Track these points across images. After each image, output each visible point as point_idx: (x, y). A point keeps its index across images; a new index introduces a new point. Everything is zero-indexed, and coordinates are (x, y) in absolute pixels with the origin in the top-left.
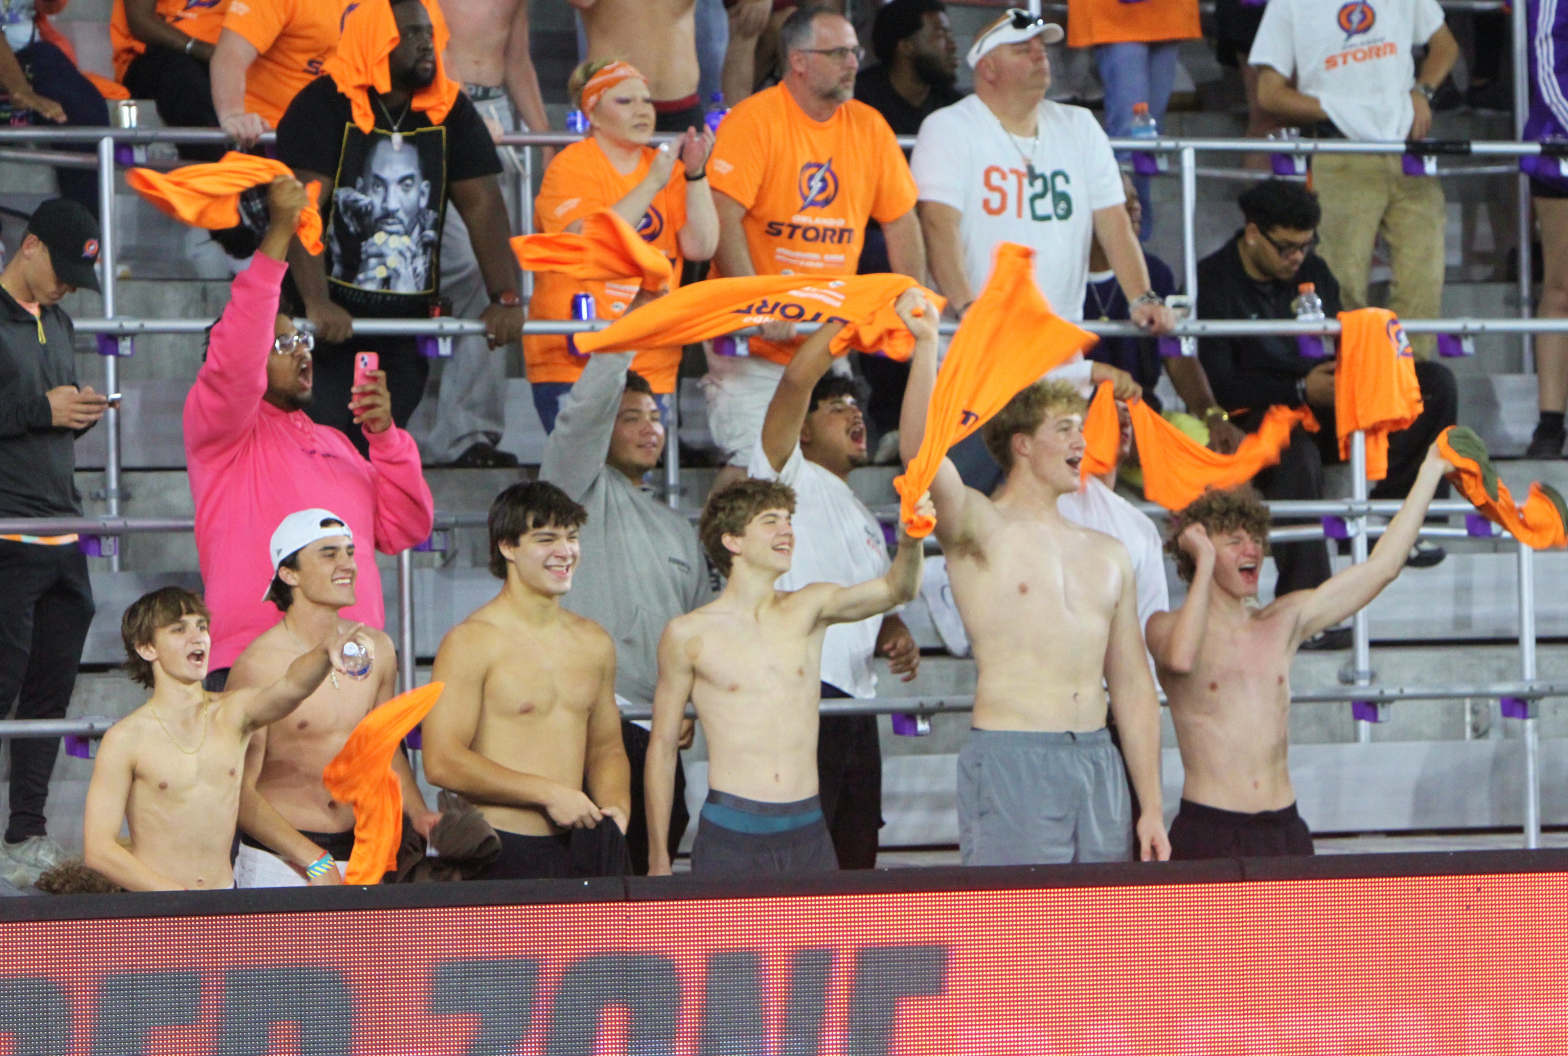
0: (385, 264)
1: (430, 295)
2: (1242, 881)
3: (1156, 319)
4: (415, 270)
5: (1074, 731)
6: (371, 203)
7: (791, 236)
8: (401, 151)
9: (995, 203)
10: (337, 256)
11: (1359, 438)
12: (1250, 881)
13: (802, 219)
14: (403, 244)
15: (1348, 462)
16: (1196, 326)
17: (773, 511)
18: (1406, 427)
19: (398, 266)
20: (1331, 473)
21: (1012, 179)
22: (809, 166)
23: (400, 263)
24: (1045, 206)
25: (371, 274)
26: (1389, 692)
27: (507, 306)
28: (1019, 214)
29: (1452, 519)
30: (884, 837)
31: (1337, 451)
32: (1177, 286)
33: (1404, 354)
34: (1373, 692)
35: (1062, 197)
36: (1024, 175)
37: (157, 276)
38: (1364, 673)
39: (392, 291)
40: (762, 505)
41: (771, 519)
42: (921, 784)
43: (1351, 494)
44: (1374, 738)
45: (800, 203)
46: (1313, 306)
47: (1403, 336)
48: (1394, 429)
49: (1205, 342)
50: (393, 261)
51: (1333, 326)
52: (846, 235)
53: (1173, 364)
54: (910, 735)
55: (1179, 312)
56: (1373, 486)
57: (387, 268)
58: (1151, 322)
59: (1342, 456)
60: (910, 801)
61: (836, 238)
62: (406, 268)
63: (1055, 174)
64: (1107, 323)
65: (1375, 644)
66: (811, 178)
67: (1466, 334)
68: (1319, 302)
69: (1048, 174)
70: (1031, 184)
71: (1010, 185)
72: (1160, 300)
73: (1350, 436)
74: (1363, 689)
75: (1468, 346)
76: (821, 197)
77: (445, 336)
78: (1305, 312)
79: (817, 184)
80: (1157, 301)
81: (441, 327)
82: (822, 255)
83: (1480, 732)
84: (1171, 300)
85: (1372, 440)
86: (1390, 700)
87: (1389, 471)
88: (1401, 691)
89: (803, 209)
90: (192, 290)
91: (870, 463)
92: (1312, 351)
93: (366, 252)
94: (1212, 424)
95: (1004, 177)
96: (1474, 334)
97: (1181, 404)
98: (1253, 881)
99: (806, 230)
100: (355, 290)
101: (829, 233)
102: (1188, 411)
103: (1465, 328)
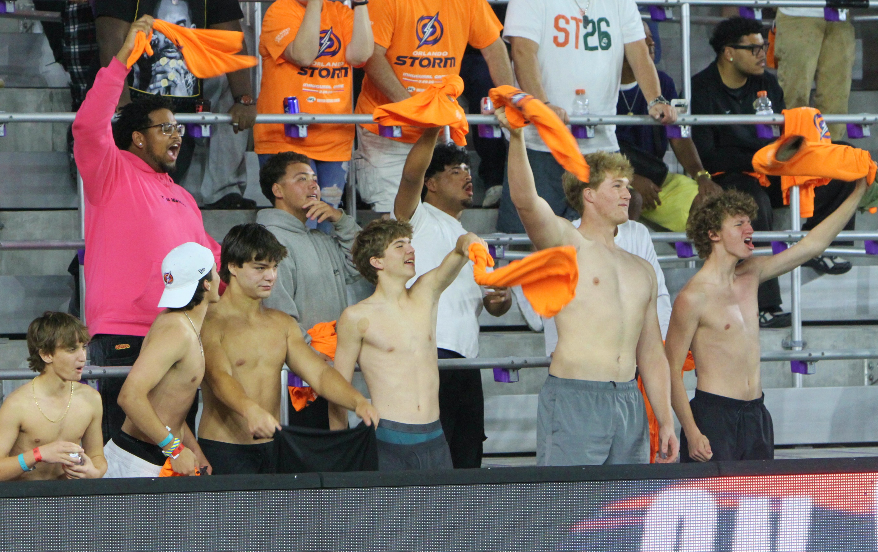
0: (167, 78)
1: (198, 98)
2: (719, 477)
3: (665, 114)
4: (187, 82)
5: (615, 381)
6: (157, 39)
7: (412, 65)
8: (177, 5)
9: (561, 39)
10: (137, 73)
11: (796, 191)
12: (724, 476)
13: (418, 53)
14: (179, 65)
15: (789, 206)
16: (690, 118)
17: (401, 239)
18: (826, 184)
19: (176, 79)
20: (778, 213)
21: (573, 23)
22: (422, 18)
23: (177, 77)
24: (594, 41)
25: (158, 84)
26: (814, 355)
27: (246, 105)
28: (577, 47)
29: (856, 243)
30: (487, 446)
31: (782, 200)
32: (678, 94)
33: (825, 137)
34: (805, 355)
35: (606, 35)
36: (580, 21)
37: (22, 85)
38: (799, 342)
39: (172, 95)
40: (394, 235)
41: (400, 244)
42: (512, 414)
43: (790, 227)
44: (805, 384)
45: (417, 43)
46: (767, 105)
47: (824, 125)
48: (818, 185)
49: (696, 129)
50: (172, 76)
51: (779, 118)
52: (449, 62)
53: (676, 142)
54: (505, 382)
55: (679, 109)
56: (805, 222)
57: (168, 80)
58: (662, 115)
59: (785, 202)
60: (504, 424)
61: (442, 64)
62: (181, 80)
63: (601, 20)
64: (633, 117)
65: (805, 324)
66: (425, 26)
67: (867, 124)
68: (770, 103)
69: (596, 20)
70: (585, 27)
71: (571, 27)
72: (668, 102)
73: (790, 189)
74: (798, 353)
75: (866, 131)
76: (431, 39)
77: (205, 124)
78: (761, 110)
79: (428, 30)
80: (666, 102)
81: (203, 118)
82: (433, 76)
83: (874, 381)
84: (674, 102)
85: (804, 192)
86: (816, 360)
87: (815, 212)
88: (823, 354)
89: (419, 46)
90: (43, 94)
91: (479, 207)
92: (765, 134)
93: (155, 70)
94: (701, 181)
95: (567, 22)
96: (870, 124)
97: (681, 168)
98: (726, 476)
99: (422, 60)
100: (148, 95)
101: (438, 61)
102: (685, 173)
103: (864, 119)
